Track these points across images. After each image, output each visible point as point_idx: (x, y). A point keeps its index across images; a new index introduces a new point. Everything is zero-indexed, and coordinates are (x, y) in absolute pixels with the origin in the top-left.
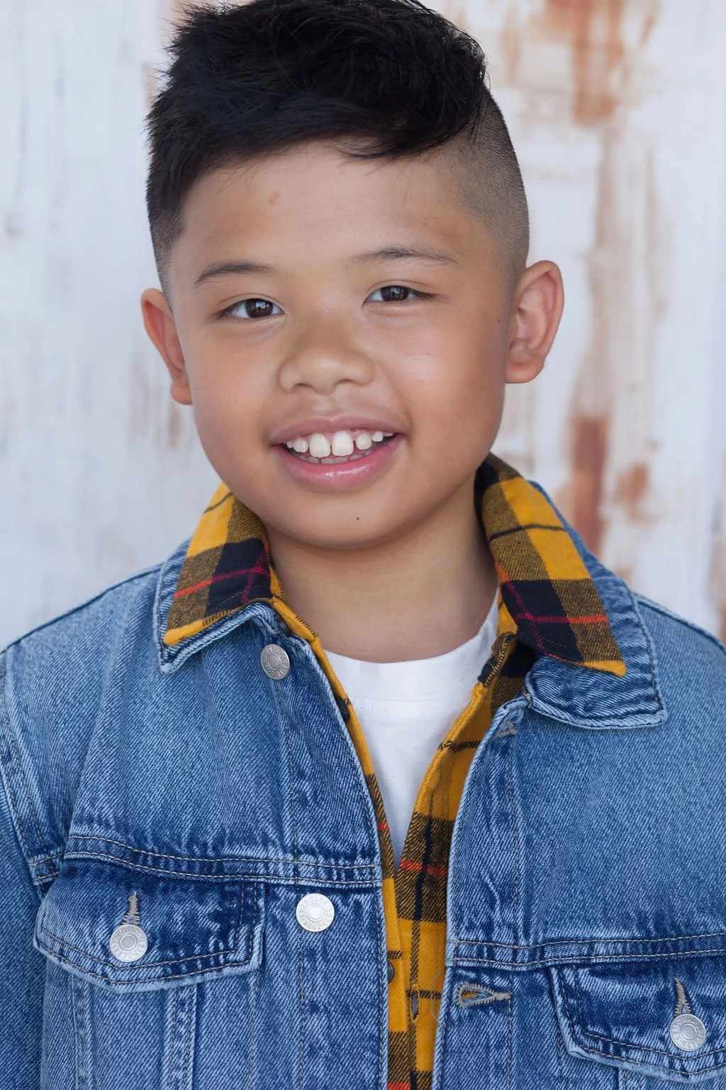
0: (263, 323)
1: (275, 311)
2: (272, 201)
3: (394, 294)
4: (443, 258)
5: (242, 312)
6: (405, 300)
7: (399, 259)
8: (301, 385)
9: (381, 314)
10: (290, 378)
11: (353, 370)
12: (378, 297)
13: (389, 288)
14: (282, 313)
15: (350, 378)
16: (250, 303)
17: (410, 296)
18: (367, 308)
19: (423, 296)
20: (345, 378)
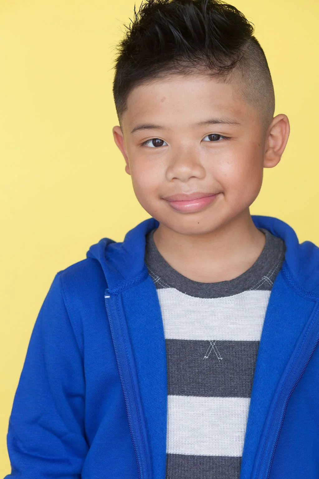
0: (159, 149)
1: (164, 144)
2: (162, 101)
3: (214, 138)
4: (236, 123)
5: (151, 144)
6: (218, 141)
7: (215, 124)
8: (175, 178)
9: (207, 147)
10: (171, 175)
11: (197, 173)
12: (207, 139)
13: (211, 135)
14: (167, 145)
15: (195, 176)
16: (154, 140)
17: (221, 138)
18: (202, 143)
19: (226, 138)
20: (194, 176)
